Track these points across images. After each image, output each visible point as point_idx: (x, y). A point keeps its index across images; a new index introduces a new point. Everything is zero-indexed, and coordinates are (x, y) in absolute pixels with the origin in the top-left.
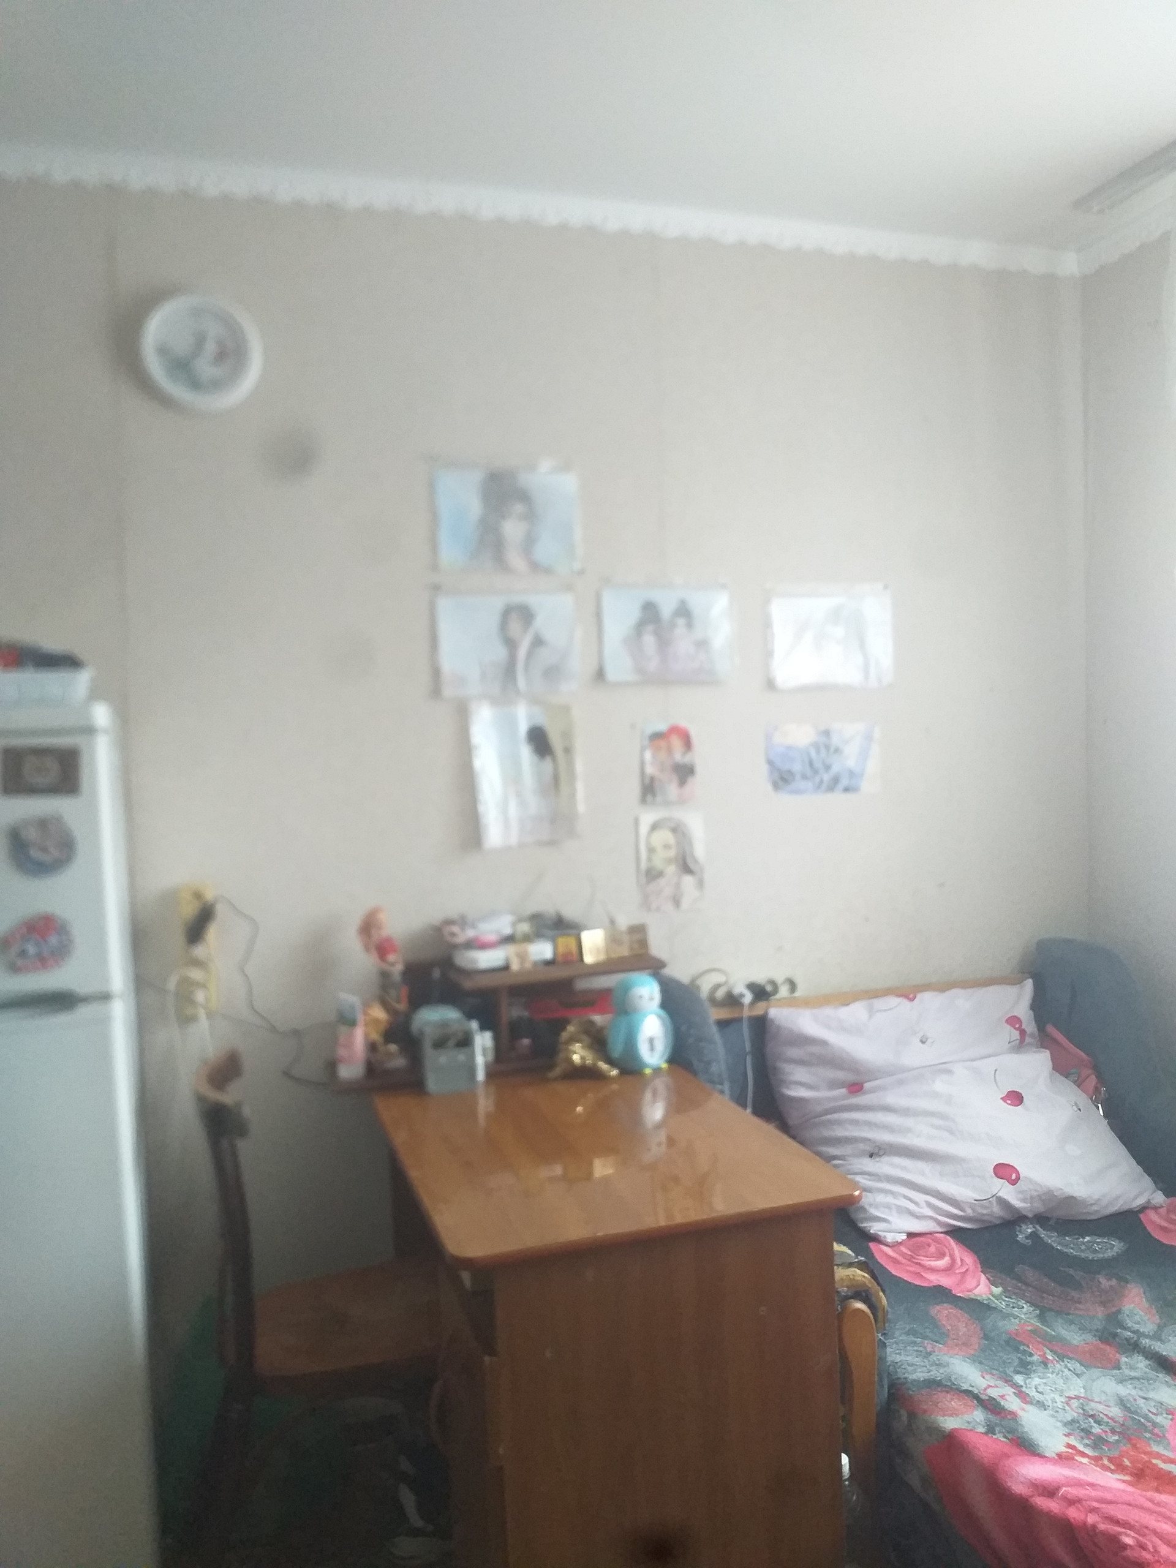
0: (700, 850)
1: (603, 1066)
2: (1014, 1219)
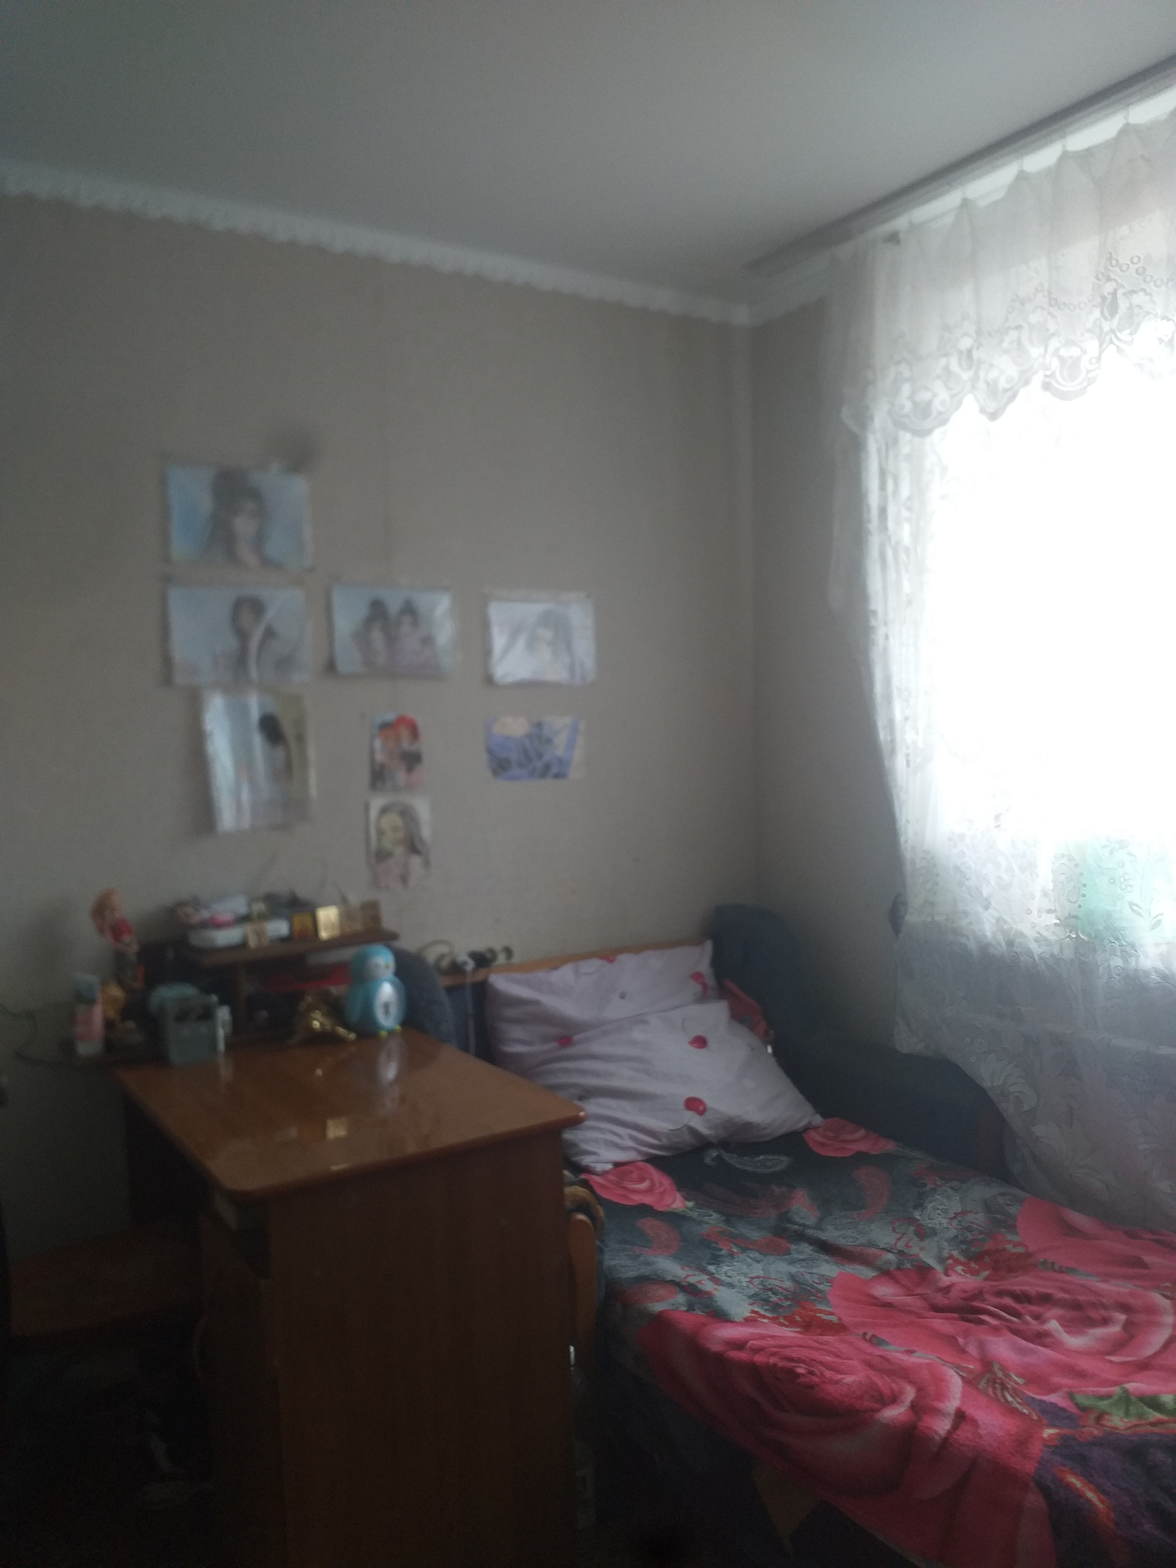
0: (426, 832)
1: (341, 1031)
2: (702, 1145)
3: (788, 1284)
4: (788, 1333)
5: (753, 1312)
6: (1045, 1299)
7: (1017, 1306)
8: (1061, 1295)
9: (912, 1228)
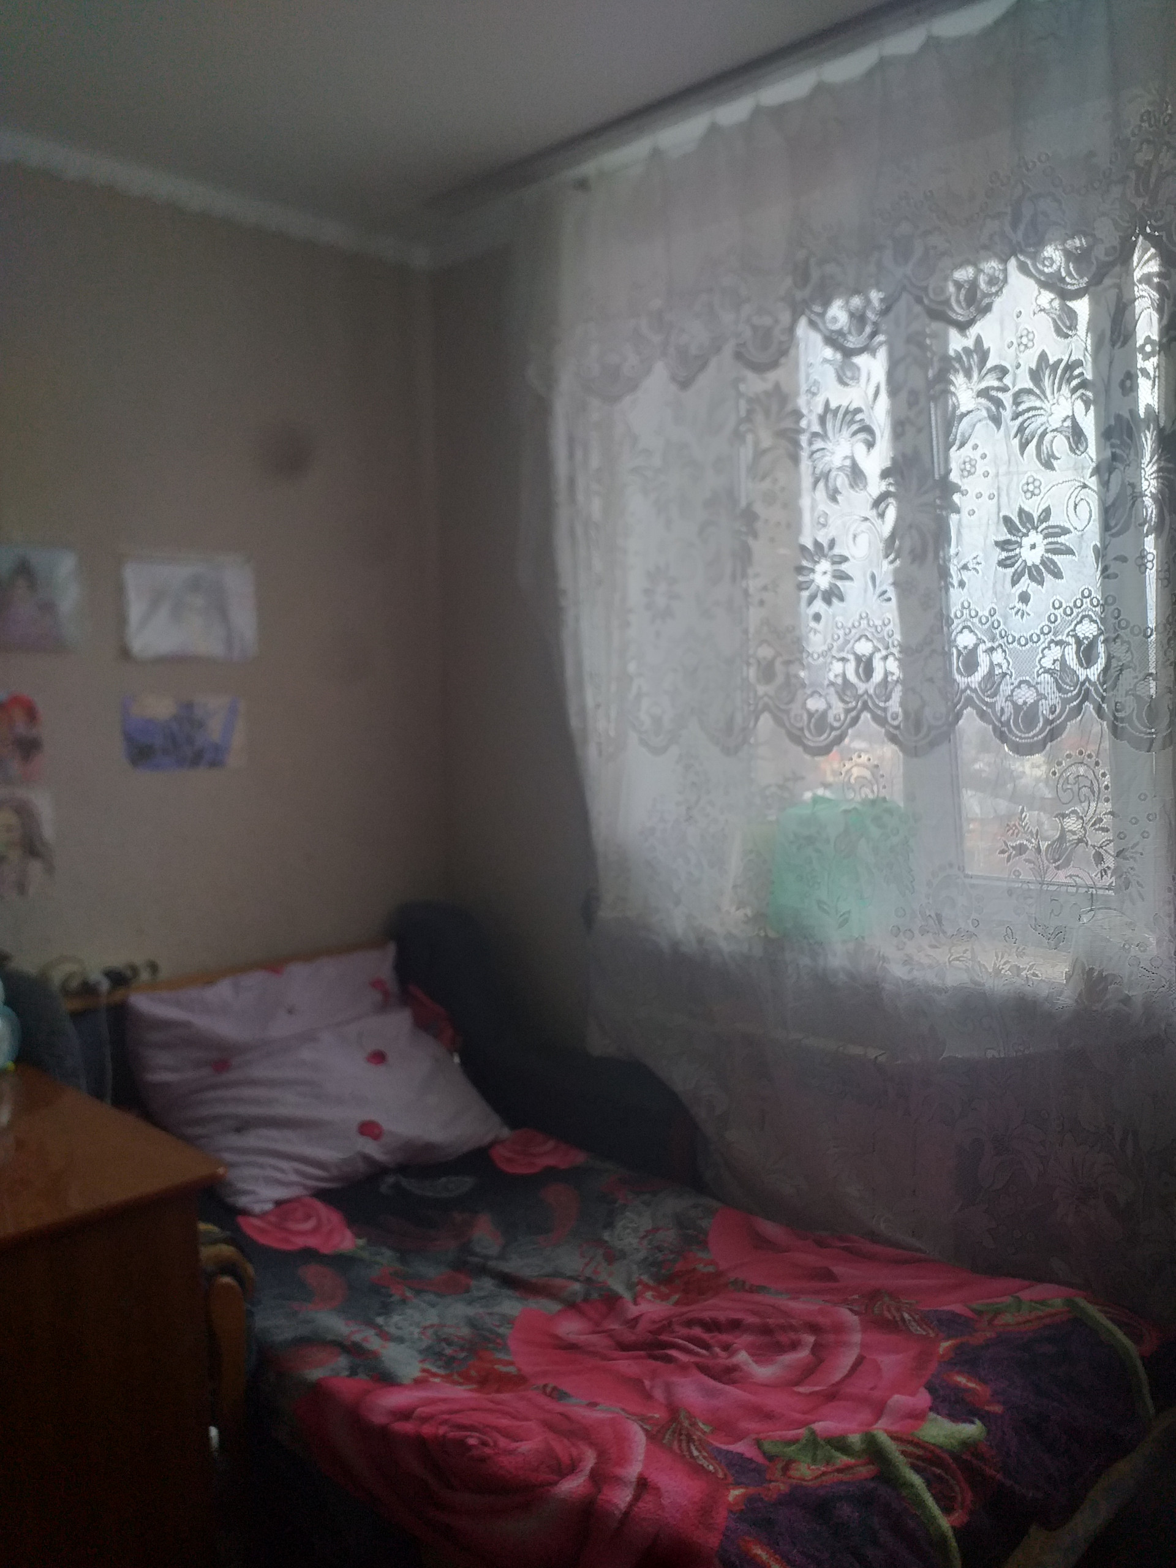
2: (377, 1172)
3: (465, 1331)
4: (461, 1393)
5: (424, 1370)
6: (735, 1326)
7: (706, 1336)
8: (750, 1319)
9: (601, 1251)
